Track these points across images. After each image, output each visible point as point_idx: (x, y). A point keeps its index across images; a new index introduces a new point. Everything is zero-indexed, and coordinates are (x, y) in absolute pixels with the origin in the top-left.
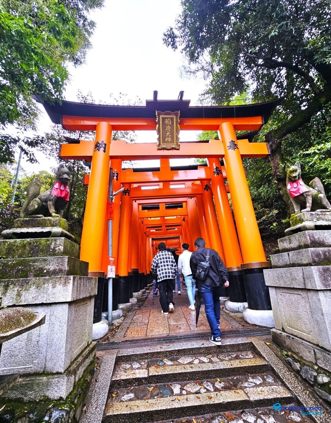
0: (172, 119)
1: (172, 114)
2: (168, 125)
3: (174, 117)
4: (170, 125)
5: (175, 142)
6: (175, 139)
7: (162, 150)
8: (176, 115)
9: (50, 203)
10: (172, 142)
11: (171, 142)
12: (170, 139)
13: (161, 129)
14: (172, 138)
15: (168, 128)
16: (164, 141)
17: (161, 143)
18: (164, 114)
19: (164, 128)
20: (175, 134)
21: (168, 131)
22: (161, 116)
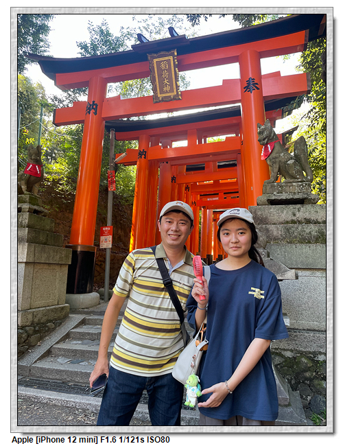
0: (169, 61)
1: (167, 55)
2: (164, 70)
3: (171, 58)
4: (167, 70)
11: (170, 91)
12: (168, 88)
13: (157, 77)
14: (171, 85)
15: (165, 74)
16: (162, 92)
17: (159, 94)
18: (157, 57)
19: (160, 75)
20: (174, 80)
21: (166, 77)
22: (155, 61)
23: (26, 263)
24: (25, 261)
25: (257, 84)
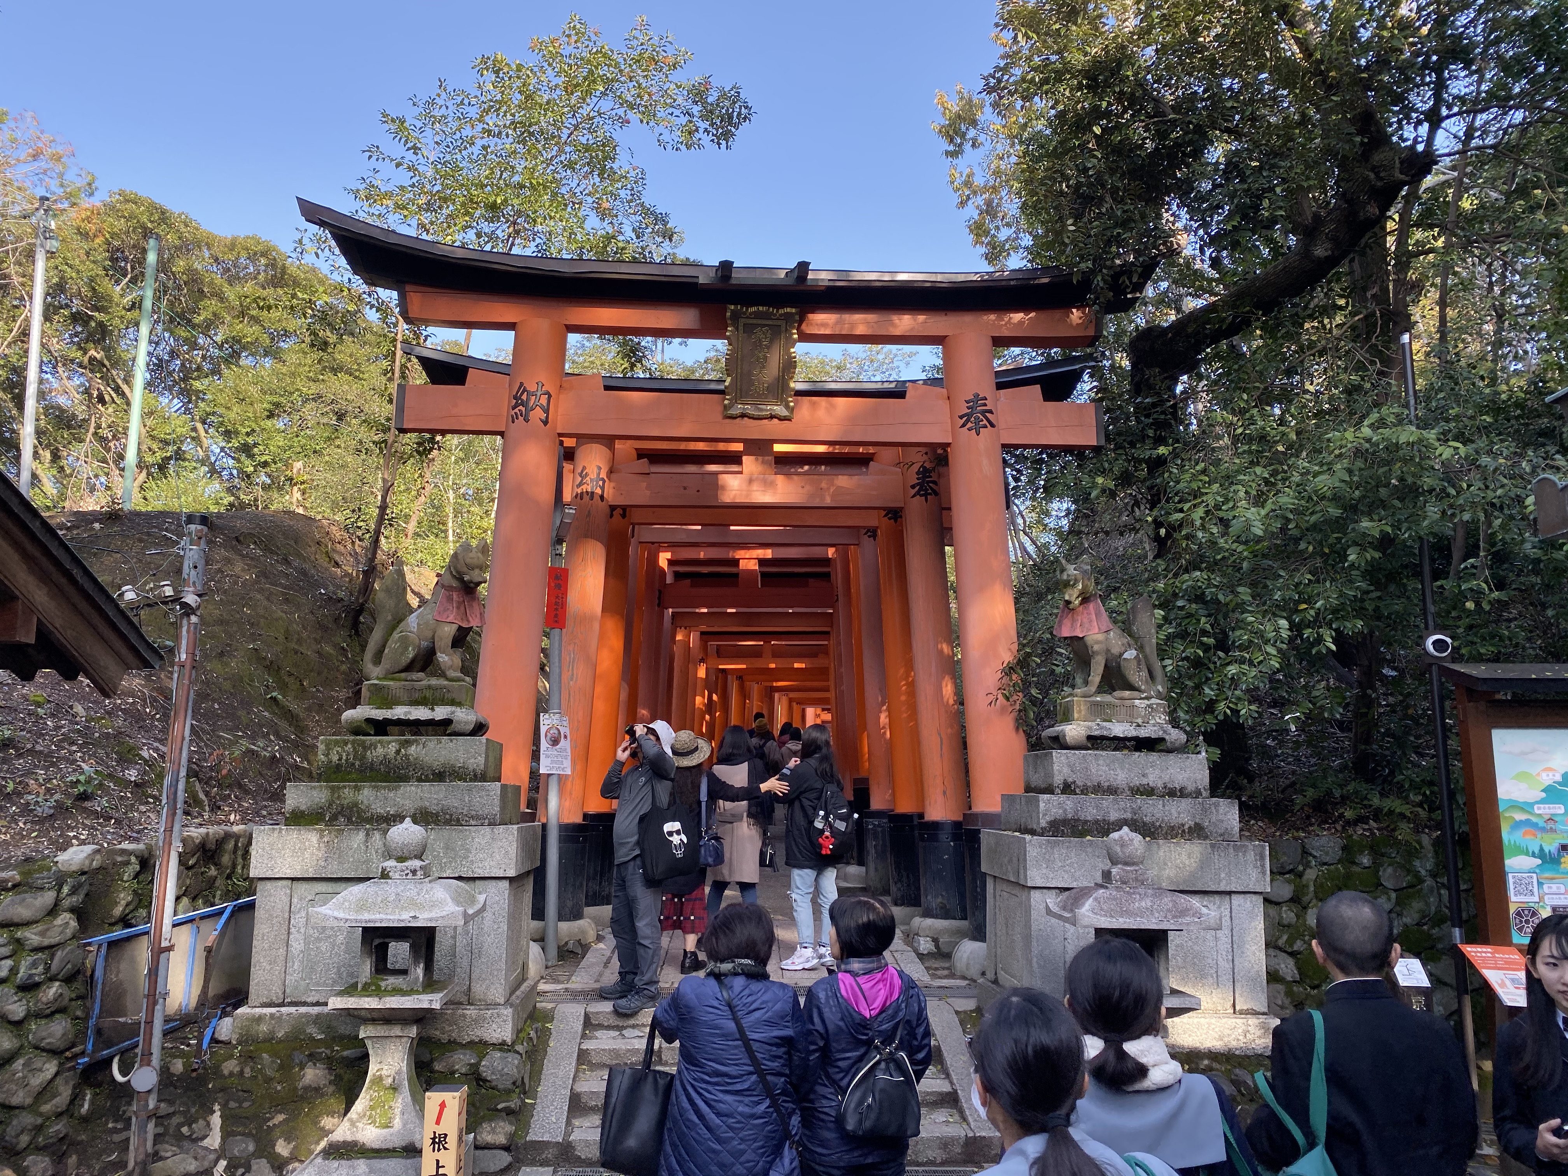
9: (442, 644)
23: (511, 879)
24: (512, 873)
25: (991, 412)
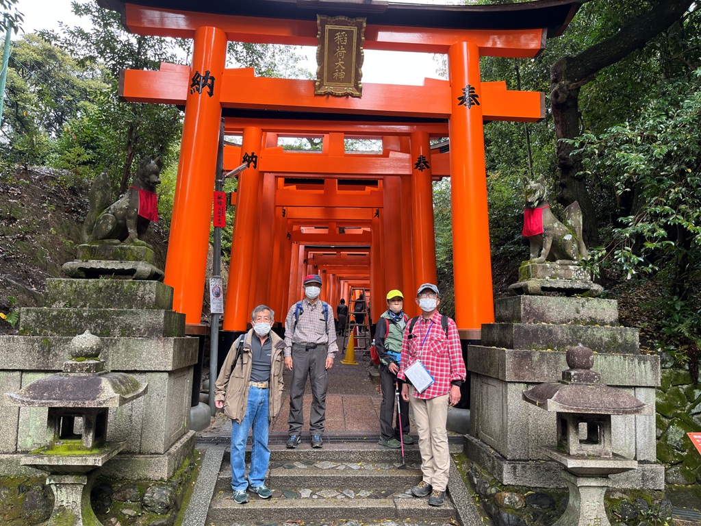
0: (350, 33)
1: (350, 23)
2: (340, 45)
3: (355, 29)
4: (344, 46)
5: (353, 80)
6: (353, 75)
7: (325, 97)
8: (360, 27)
9: (130, 222)
10: (347, 80)
11: (344, 81)
12: (342, 75)
13: (326, 53)
14: (348, 72)
15: (342, 51)
16: (331, 79)
17: (325, 80)
18: (333, 22)
19: (332, 52)
20: (353, 65)
21: (340, 57)
22: (328, 27)
23: (171, 372)
